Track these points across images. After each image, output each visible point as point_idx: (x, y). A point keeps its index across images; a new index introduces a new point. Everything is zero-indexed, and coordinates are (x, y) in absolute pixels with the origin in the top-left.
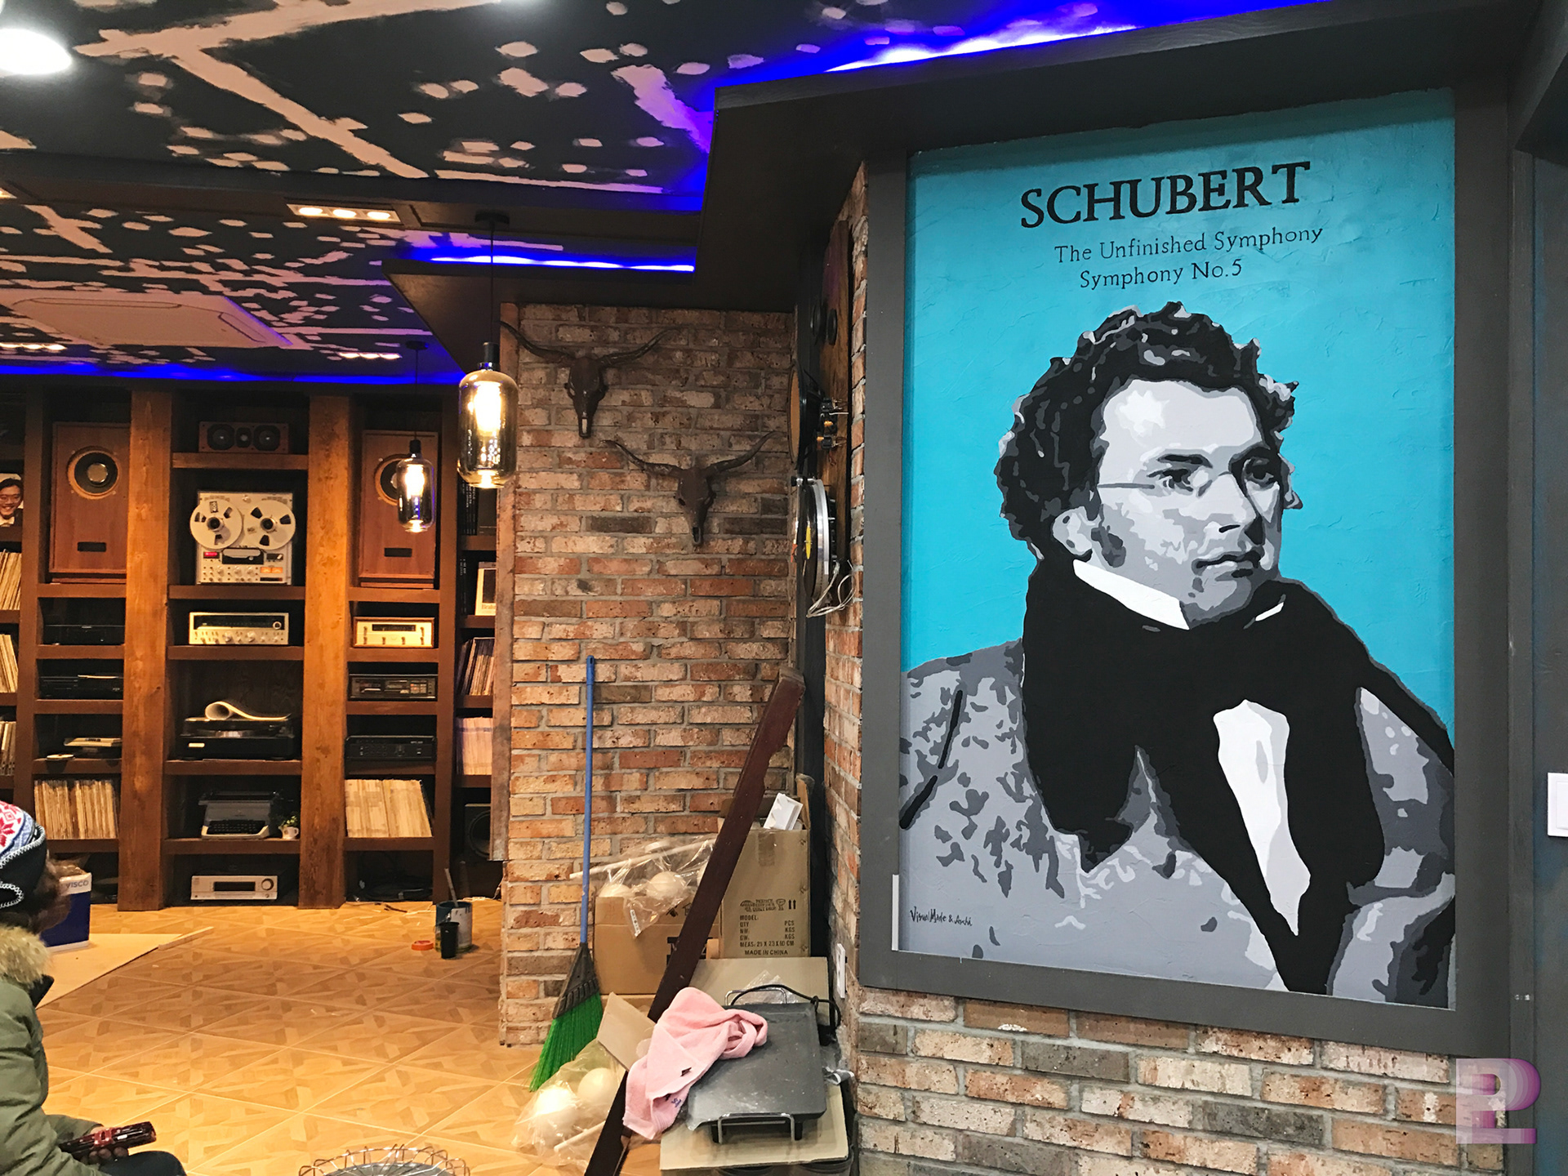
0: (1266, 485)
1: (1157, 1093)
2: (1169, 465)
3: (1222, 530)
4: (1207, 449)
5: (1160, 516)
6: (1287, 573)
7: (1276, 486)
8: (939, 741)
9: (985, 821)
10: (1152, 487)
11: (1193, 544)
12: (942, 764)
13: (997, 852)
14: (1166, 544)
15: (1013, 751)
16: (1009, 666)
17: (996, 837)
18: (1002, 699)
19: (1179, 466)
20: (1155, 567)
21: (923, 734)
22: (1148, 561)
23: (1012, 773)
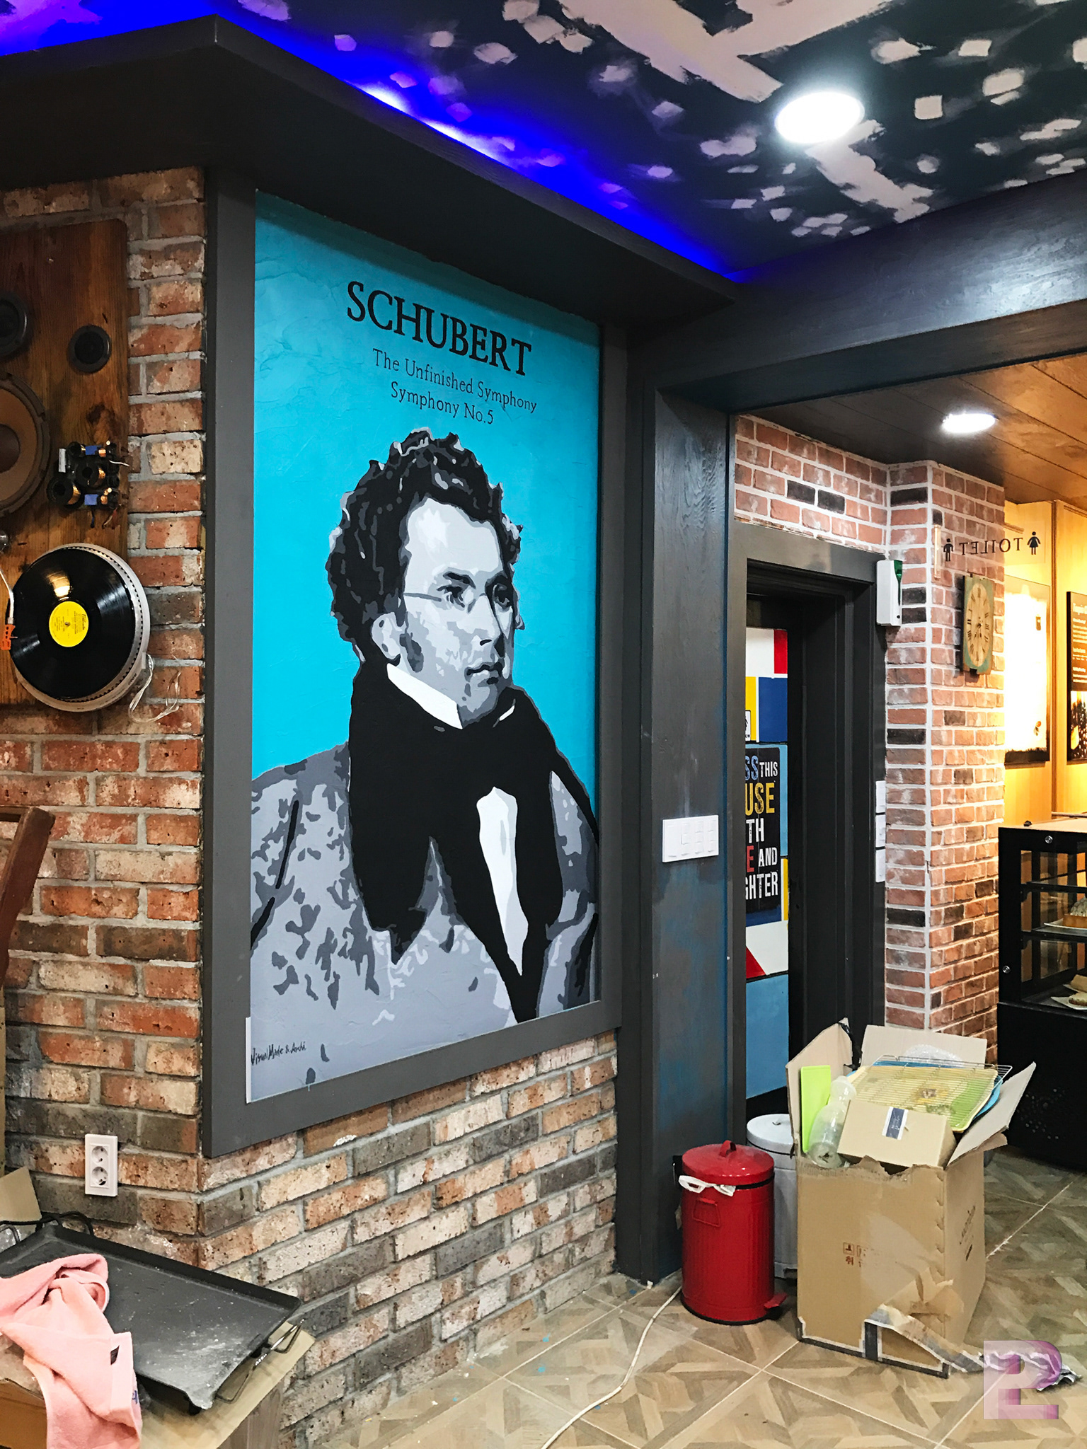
0: (505, 608)
1: (447, 1147)
2: (449, 582)
3: (482, 643)
4: (473, 572)
5: (445, 628)
6: (517, 683)
7: (511, 610)
8: (277, 858)
9: (316, 937)
10: (440, 600)
11: (465, 654)
12: (279, 883)
13: (326, 965)
14: (449, 653)
15: (341, 858)
16: (338, 771)
17: (325, 951)
18: (332, 806)
19: (455, 584)
20: (442, 673)
21: (262, 854)
22: (438, 667)
23: (340, 881)
